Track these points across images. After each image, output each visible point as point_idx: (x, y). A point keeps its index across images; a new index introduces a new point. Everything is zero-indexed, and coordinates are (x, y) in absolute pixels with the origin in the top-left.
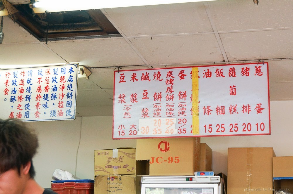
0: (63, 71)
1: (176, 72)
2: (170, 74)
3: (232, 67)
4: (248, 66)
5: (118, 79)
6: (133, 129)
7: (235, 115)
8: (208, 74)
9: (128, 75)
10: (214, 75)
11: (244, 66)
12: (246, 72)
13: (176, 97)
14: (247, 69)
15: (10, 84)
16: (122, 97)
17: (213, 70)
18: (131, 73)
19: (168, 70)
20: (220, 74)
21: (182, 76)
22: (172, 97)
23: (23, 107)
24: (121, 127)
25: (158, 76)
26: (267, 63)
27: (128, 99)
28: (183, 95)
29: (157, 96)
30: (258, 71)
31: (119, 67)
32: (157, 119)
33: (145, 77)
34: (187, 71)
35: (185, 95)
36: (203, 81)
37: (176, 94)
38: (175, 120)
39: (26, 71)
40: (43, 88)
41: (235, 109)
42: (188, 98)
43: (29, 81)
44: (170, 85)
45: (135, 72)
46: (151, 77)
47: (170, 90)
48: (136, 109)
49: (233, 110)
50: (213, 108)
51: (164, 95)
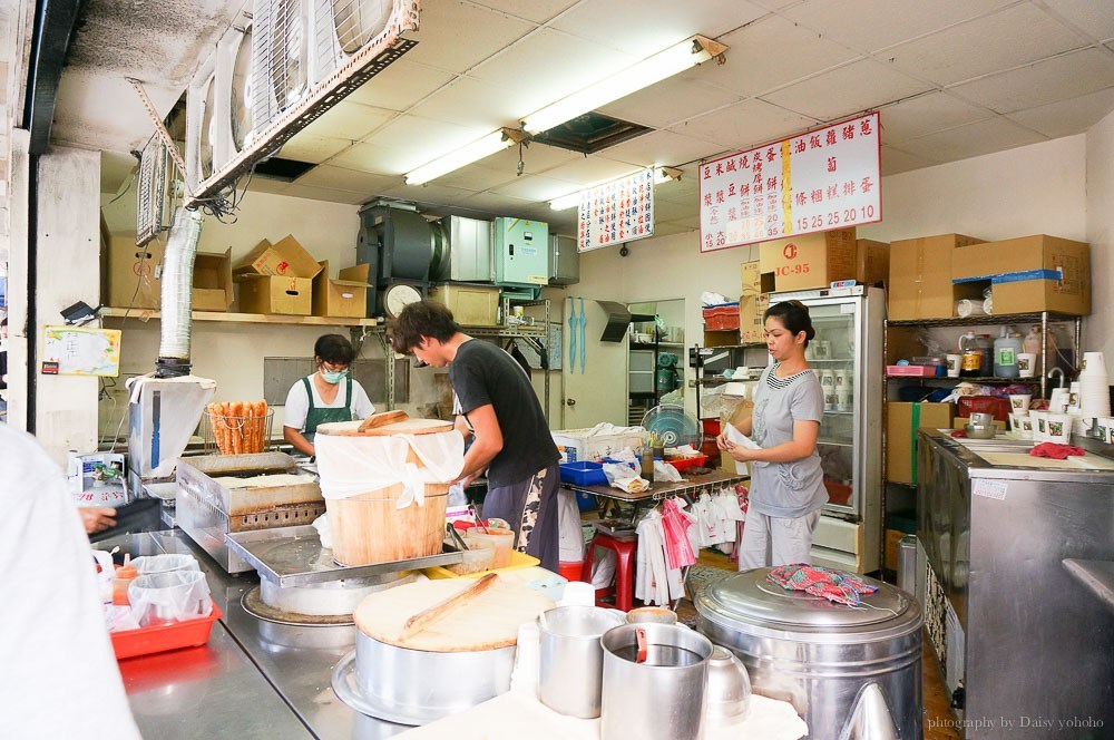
0: (641, 178)
1: (764, 152)
2: (757, 157)
3: (830, 129)
4: (851, 123)
5: (703, 175)
6: (721, 237)
7: (834, 200)
8: (802, 148)
9: (713, 167)
10: (808, 146)
11: (847, 125)
12: (849, 133)
13: (765, 186)
14: (851, 128)
15: (598, 203)
16: (708, 197)
17: (807, 139)
18: (716, 164)
19: (755, 152)
20: (815, 143)
21: (771, 156)
22: (761, 188)
23: (610, 229)
24: (709, 236)
25: (744, 162)
26: (878, 113)
27: (714, 199)
28: (772, 183)
29: (745, 190)
30: (865, 127)
31: (703, 160)
32: (745, 220)
33: (731, 167)
34: (777, 148)
35: (774, 183)
36: (796, 158)
37: (764, 183)
38: (765, 219)
39: (611, 185)
40: (625, 203)
41: (834, 191)
42: (778, 185)
43: (613, 197)
44: (757, 172)
45: (720, 162)
46: (737, 165)
47: (758, 178)
48: (723, 209)
49: (832, 191)
50: (808, 195)
51: (751, 188)
